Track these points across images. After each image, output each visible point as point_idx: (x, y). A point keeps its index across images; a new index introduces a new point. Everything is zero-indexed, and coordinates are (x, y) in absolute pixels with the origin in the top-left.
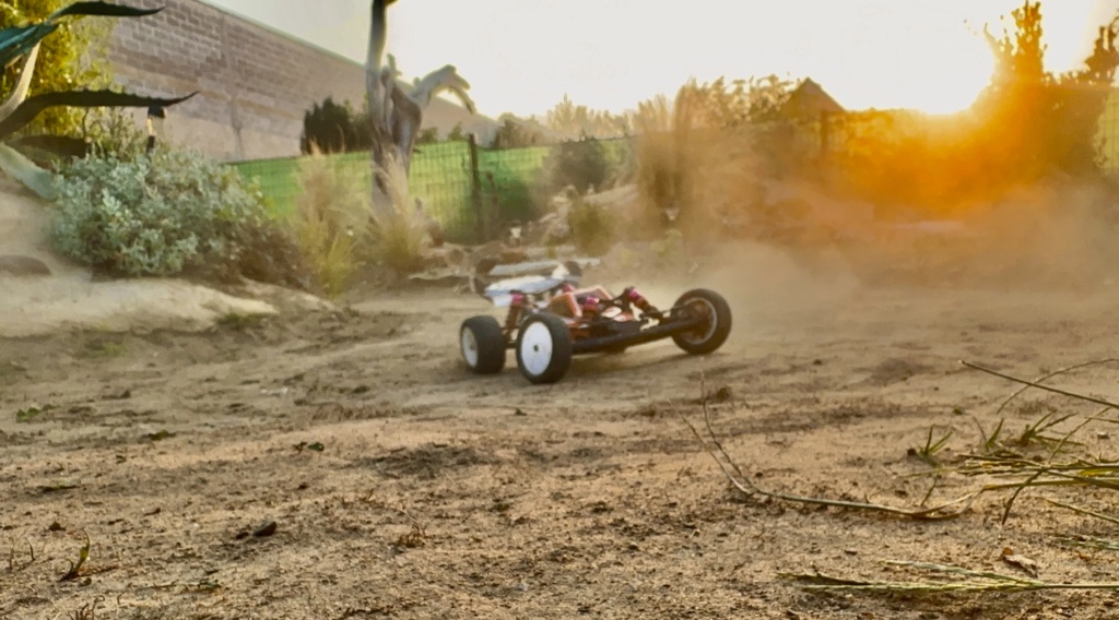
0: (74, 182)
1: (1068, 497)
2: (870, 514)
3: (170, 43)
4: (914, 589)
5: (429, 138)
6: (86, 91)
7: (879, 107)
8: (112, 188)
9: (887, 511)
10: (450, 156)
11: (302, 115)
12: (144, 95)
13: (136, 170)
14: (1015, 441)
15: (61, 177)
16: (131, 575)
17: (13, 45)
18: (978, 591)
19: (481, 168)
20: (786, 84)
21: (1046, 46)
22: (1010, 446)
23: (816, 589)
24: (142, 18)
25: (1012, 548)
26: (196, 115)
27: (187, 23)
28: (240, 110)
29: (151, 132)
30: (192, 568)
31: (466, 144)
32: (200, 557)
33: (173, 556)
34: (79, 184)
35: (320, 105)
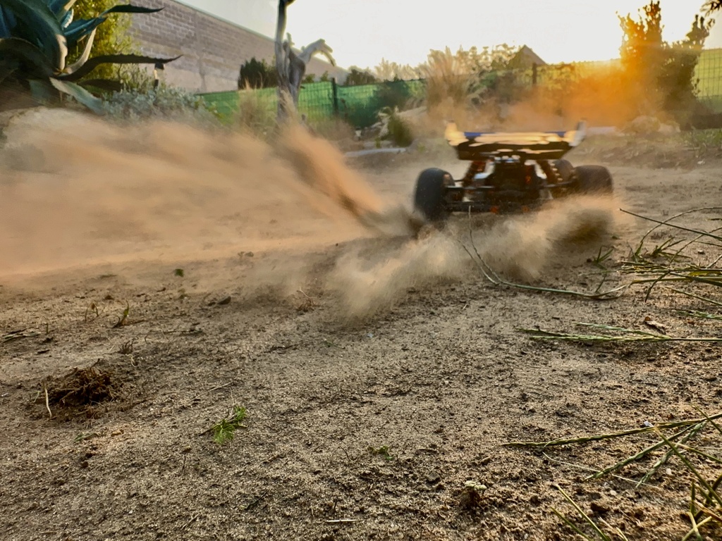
0: (114, 106)
1: (682, 288)
2: (566, 296)
3: (166, 28)
4: (594, 340)
5: (309, 80)
6: (122, 55)
7: (567, 62)
8: (134, 108)
9: (576, 294)
10: (321, 90)
11: (239, 68)
12: (152, 57)
13: (148, 98)
14: (649, 255)
15: (107, 102)
16: (152, 325)
17: (82, 30)
18: (632, 341)
19: (339, 97)
20: (512, 48)
21: (663, 26)
22: (647, 258)
23: (537, 339)
24: (151, 14)
25: (650, 317)
26: (180, 68)
27: (176, 16)
28: (204, 64)
29: (157, 77)
30: (185, 322)
31: (330, 84)
32: (189, 316)
33: (174, 315)
34: (117, 106)
35: (249, 61)
